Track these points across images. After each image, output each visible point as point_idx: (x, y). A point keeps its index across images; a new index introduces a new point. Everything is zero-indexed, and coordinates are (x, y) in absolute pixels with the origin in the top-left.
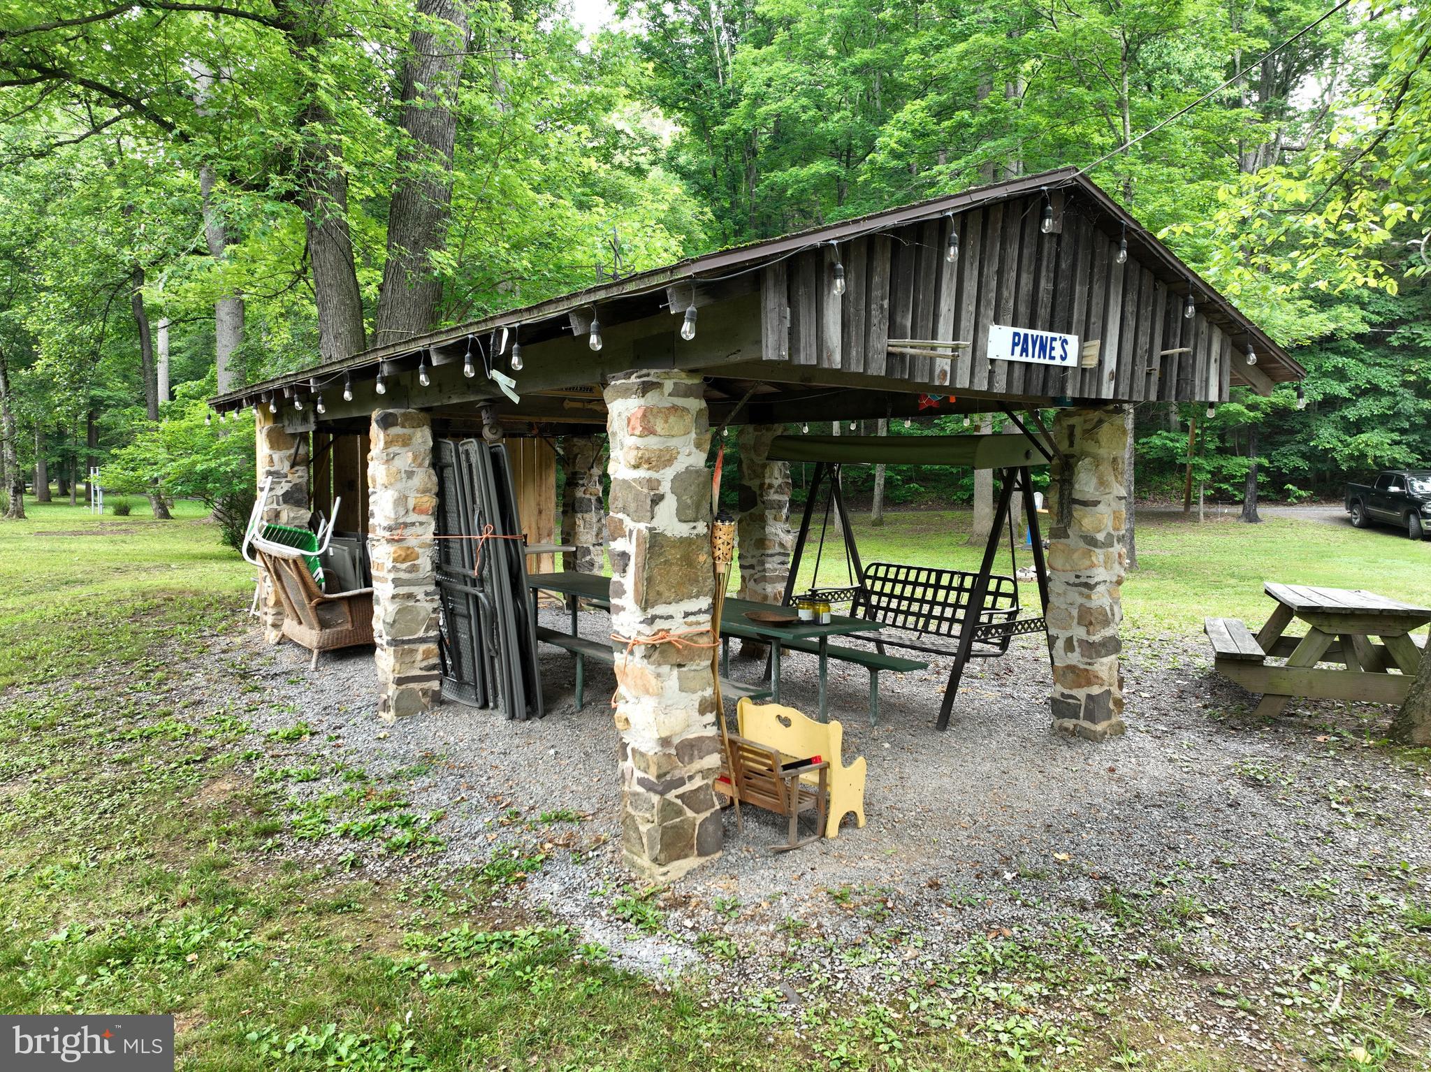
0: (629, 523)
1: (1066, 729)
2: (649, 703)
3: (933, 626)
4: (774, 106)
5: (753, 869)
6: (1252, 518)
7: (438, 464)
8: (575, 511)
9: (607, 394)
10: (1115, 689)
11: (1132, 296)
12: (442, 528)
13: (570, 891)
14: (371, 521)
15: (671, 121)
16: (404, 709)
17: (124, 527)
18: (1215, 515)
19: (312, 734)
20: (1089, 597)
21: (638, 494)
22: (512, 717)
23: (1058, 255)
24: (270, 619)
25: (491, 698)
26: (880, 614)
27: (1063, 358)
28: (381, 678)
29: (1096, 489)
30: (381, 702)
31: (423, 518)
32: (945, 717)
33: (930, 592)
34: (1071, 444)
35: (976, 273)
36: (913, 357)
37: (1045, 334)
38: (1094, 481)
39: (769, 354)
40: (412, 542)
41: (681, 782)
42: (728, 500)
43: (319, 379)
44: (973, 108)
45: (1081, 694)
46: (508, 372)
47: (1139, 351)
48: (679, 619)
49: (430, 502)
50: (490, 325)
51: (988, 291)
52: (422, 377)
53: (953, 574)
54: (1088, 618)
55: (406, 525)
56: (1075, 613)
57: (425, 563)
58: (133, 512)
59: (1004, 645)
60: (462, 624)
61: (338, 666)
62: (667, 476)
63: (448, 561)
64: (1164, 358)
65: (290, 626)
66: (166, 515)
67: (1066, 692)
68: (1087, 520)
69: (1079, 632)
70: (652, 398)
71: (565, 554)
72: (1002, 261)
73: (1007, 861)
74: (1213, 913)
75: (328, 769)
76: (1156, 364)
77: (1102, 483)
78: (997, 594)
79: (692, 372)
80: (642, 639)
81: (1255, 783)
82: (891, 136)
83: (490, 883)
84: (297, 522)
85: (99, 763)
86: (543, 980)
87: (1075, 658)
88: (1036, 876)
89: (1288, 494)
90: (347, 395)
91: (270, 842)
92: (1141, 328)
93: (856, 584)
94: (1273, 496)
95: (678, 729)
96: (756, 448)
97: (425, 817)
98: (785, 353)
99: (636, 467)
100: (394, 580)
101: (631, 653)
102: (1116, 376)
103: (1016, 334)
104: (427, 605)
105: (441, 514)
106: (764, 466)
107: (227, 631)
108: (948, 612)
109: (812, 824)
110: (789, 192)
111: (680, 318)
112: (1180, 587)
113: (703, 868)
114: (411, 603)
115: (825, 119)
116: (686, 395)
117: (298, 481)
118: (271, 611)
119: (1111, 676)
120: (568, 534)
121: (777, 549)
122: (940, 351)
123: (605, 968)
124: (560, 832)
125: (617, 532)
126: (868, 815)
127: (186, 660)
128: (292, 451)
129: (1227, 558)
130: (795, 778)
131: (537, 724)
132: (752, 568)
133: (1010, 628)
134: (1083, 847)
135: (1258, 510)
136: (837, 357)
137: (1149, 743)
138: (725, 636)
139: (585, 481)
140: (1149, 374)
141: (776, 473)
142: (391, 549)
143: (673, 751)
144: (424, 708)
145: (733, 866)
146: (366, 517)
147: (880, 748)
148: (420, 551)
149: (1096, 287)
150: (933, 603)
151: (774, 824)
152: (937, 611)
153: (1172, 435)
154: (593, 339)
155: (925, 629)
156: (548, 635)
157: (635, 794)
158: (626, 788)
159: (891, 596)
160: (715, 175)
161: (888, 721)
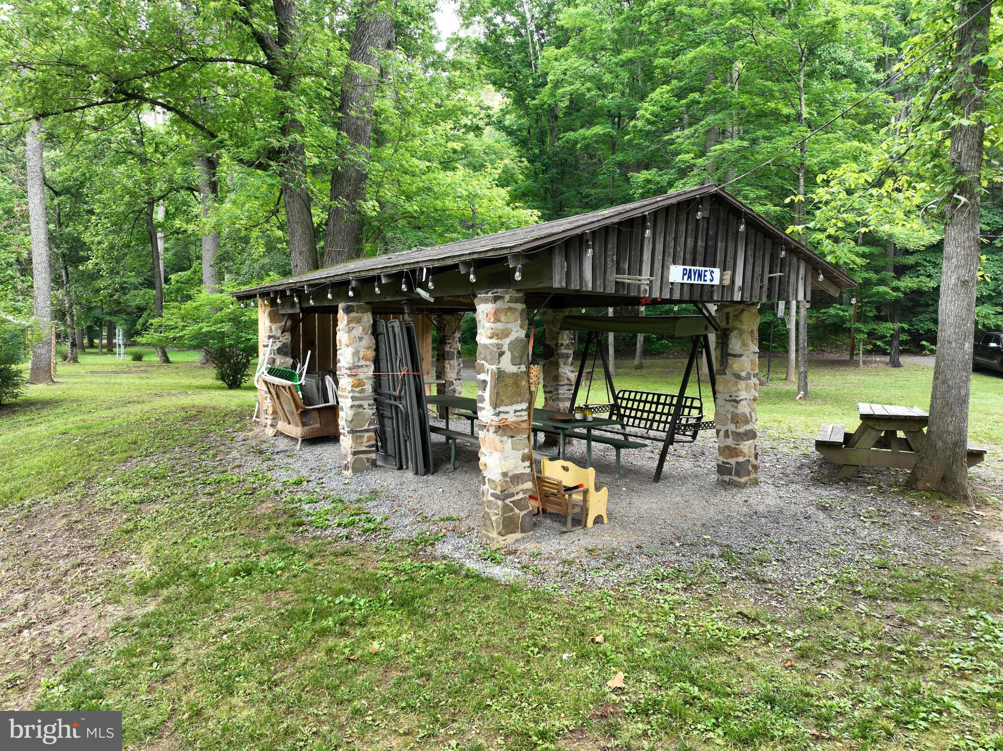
0: (487, 366)
1: (725, 481)
2: (497, 455)
3: (655, 425)
4: (568, 88)
5: (549, 540)
6: (896, 364)
7: (375, 333)
8: (444, 359)
9: (476, 301)
10: (752, 459)
11: (751, 247)
12: (377, 369)
13: (457, 549)
14: (338, 365)
15: (499, 94)
16: (357, 468)
17: (143, 368)
18: (871, 362)
19: (308, 482)
20: (737, 407)
21: (492, 351)
22: (417, 473)
23: (708, 229)
24: (269, 422)
25: (404, 463)
26: (625, 419)
27: (711, 281)
28: (343, 451)
29: (741, 348)
30: (343, 465)
31: (368, 363)
32: (658, 475)
33: (654, 406)
34: (728, 323)
35: (662, 240)
36: (629, 284)
37: (701, 268)
38: (740, 343)
39: (556, 285)
40: (361, 376)
41: (512, 495)
42: (537, 351)
43: (309, 286)
44: (701, 91)
45: (733, 461)
46: (426, 289)
47: (755, 275)
48: (512, 413)
49: (371, 354)
50: (416, 266)
51: (669, 248)
52: (377, 289)
53: (667, 396)
54: (737, 419)
55: (359, 367)
56: (729, 416)
57: (369, 388)
58: (145, 358)
59: (694, 437)
60: (388, 422)
61: (312, 448)
62: (506, 342)
63: (380, 387)
64: (770, 279)
65: (282, 426)
66: (167, 360)
67: (725, 460)
68: (735, 365)
69: (732, 427)
70: (499, 304)
71: (438, 385)
72: (676, 233)
73: (678, 538)
74: (778, 560)
75: (321, 498)
76: (766, 282)
77: (744, 344)
78: (691, 407)
79: (519, 291)
80: (494, 423)
81: (824, 509)
82: (646, 110)
83: (417, 545)
84: (285, 365)
85: (197, 495)
86: (447, 579)
87: (730, 442)
88: (692, 544)
89: (923, 348)
90: (329, 296)
91: (301, 529)
92: (756, 263)
93: (612, 402)
94: (914, 349)
95: (511, 468)
96: (553, 322)
97: (379, 519)
98: (564, 284)
99: (491, 338)
100: (352, 397)
101: (488, 430)
102: (742, 289)
103: (684, 269)
104: (369, 412)
105: (377, 361)
106: (558, 333)
107: (242, 429)
108: (664, 418)
109: (579, 521)
110: (579, 146)
111: (514, 270)
112: (835, 409)
113: (523, 538)
114: (361, 410)
115: (604, 96)
116: (516, 302)
117: (285, 341)
118: (270, 417)
119: (750, 452)
120: (440, 373)
121: (566, 382)
122: (643, 282)
123: (477, 576)
124: (450, 525)
125: (481, 370)
126: (609, 519)
127: (224, 444)
128: (283, 324)
129: (873, 391)
130: (570, 495)
131: (431, 477)
132: (551, 393)
133: (698, 425)
134: (719, 534)
135: (901, 359)
136: (590, 285)
137: (771, 489)
138: (535, 430)
139: (450, 341)
140: (761, 287)
141: (565, 337)
142: (350, 380)
143: (509, 479)
144: (367, 469)
145: (538, 538)
146: (335, 361)
147: (620, 490)
148: (366, 381)
149: (730, 243)
150: (655, 413)
151: (560, 522)
152: (657, 417)
153: (843, 307)
154: (472, 277)
155: (651, 428)
156: (435, 430)
157: (490, 501)
158: (485, 499)
159: (631, 409)
160: (529, 133)
161: (627, 478)
